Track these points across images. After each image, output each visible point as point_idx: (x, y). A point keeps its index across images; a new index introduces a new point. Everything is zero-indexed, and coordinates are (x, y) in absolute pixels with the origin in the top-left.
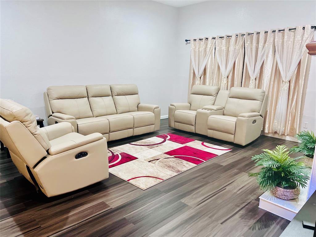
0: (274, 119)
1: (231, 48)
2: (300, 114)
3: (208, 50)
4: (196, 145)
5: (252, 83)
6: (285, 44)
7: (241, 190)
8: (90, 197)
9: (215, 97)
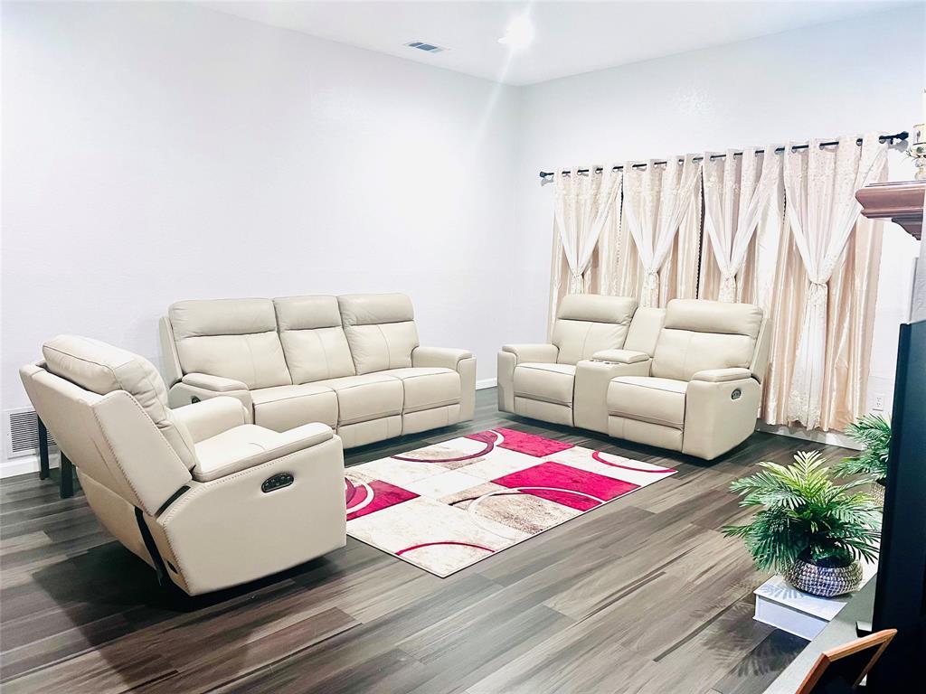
0: (790, 387)
1: (667, 197)
2: (862, 372)
3: (603, 198)
4: (578, 458)
5: (727, 288)
6: (811, 184)
7: (705, 577)
8: (300, 596)
9: (625, 328)
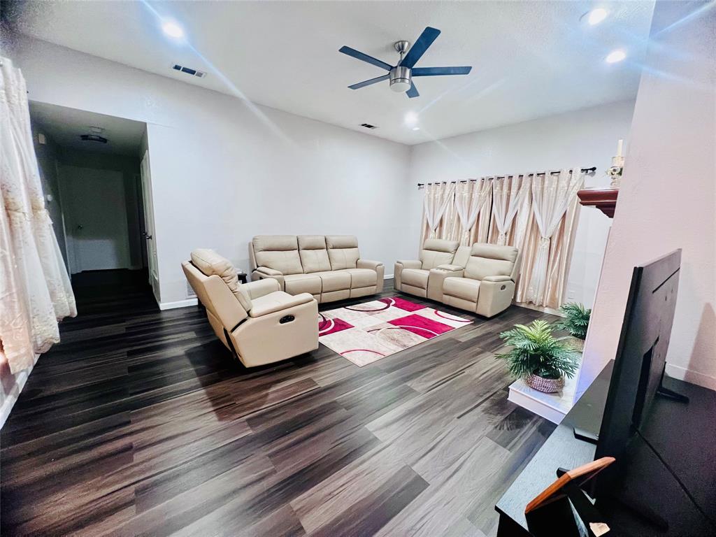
0: (529, 285)
1: (475, 195)
3: (446, 196)
4: (428, 313)
5: (501, 238)
6: (545, 191)
7: (485, 375)
8: (295, 370)
9: (453, 255)
